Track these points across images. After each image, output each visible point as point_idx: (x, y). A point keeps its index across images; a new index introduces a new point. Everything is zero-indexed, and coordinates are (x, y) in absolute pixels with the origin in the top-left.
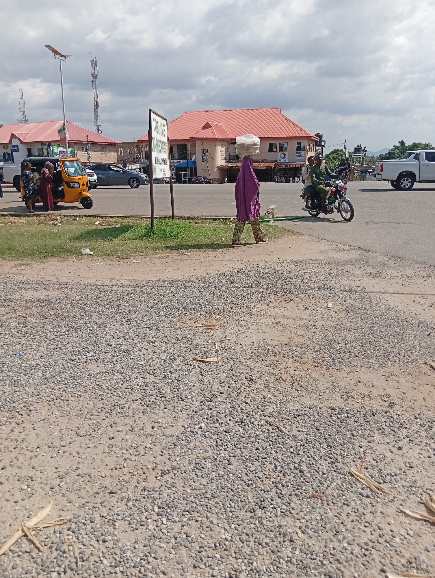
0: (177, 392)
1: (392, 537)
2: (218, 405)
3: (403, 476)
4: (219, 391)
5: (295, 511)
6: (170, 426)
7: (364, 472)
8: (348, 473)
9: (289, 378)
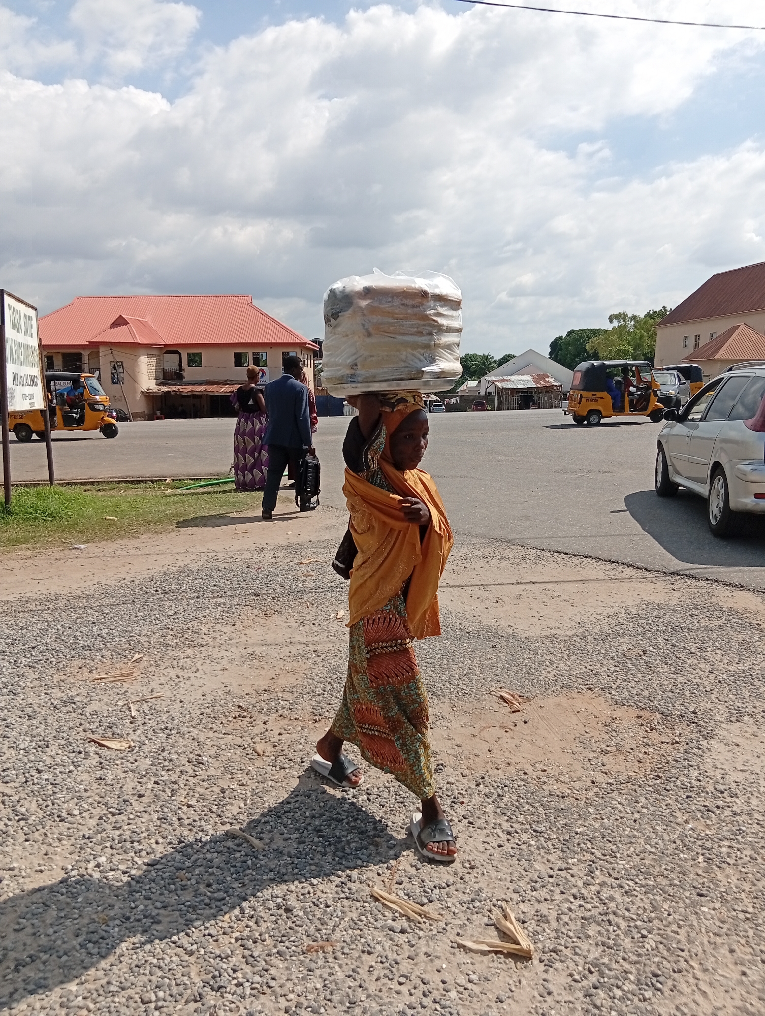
0: (51, 806)
1: (444, 993)
2: (134, 819)
3: (460, 886)
4: (135, 792)
5: (278, 981)
6: (37, 871)
7: (395, 891)
8: (369, 897)
9: (269, 748)
